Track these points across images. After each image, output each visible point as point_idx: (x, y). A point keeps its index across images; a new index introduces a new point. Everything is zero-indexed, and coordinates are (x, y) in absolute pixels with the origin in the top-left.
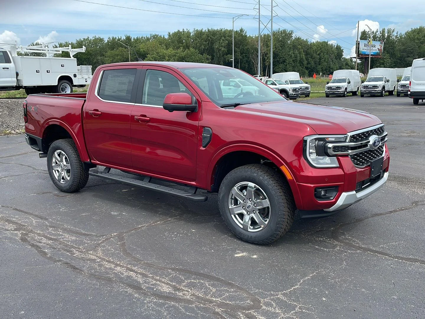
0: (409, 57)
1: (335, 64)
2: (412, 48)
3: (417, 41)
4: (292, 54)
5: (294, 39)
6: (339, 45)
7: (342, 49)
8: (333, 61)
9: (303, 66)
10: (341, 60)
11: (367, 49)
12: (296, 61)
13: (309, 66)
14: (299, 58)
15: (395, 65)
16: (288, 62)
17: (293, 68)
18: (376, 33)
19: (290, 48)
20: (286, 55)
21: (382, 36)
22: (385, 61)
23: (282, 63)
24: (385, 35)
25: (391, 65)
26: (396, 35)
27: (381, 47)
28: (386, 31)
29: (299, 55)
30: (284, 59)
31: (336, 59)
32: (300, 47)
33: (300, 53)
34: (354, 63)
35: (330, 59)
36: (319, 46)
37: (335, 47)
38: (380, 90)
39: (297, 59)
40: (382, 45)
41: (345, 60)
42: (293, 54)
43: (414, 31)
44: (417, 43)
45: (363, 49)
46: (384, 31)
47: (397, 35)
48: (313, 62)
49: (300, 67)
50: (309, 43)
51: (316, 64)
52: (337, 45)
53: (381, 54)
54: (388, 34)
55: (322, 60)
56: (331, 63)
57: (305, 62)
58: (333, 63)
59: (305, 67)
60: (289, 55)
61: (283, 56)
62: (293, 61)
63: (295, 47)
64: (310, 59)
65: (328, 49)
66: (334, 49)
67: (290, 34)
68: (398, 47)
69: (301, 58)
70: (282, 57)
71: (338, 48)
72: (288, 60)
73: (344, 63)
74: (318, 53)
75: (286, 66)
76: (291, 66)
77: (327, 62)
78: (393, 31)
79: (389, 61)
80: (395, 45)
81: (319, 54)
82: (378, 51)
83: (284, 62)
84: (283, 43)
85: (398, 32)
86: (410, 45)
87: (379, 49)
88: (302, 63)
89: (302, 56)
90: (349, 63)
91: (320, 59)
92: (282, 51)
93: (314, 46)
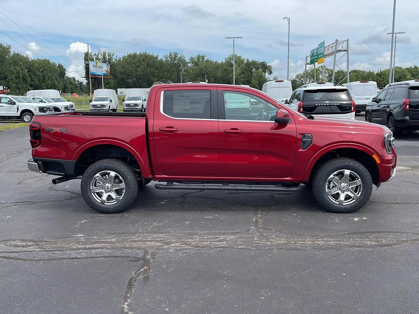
0: (129, 79)
1: (59, 82)
2: (131, 71)
3: (134, 65)
4: (13, 70)
5: (12, 54)
6: (61, 64)
7: (64, 68)
8: (57, 79)
9: (27, 83)
10: (64, 79)
11: (96, 70)
12: (19, 78)
13: (33, 83)
14: (21, 75)
15: (118, 85)
16: (11, 79)
17: (17, 85)
18: (98, 55)
19: (11, 64)
20: (7, 71)
21: (103, 58)
22: (109, 81)
23: (3, 79)
24: (106, 57)
25: (114, 85)
26: (115, 58)
27: (108, 69)
28: (107, 54)
29: (21, 71)
30: (5, 74)
31: (60, 78)
32: (21, 63)
33: (22, 70)
34: (77, 82)
35: (54, 77)
36: (41, 63)
37: (57, 65)
38: (140, 108)
39: (19, 76)
40: (108, 67)
41: (69, 79)
42: (15, 70)
43: (130, 56)
44: (134, 67)
45: (92, 70)
46: (105, 54)
47: (117, 59)
48: (36, 79)
49: (24, 84)
50: (30, 60)
51: (40, 81)
52: (59, 63)
53: (108, 75)
54: (109, 57)
55: (46, 77)
56: (56, 81)
57: (29, 79)
58: (58, 81)
59: (29, 84)
60: (10, 71)
61: (4, 71)
62: (16, 77)
63: (16, 63)
64: (33, 76)
65: (50, 68)
66: (56, 67)
67: (7, 49)
68: (119, 69)
69: (23, 74)
70: (2, 72)
71: (60, 67)
72: (9, 76)
73: (68, 82)
74: (41, 70)
75: (9, 82)
76: (14, 83)
77: (51, 80)
78: (113, 55)
79: (112, 82)
80: (116, 68)
81: (42, 72)
82: (105, 72)
83: (6, 78)
84: (3, 57)
85: (117, 56)
86: (128, 68)
87: (106, 70)
88: (26, 80)
89: (25, 73)
90: (73, 82)
91: (44, 76)
92: (2, 66)
93: (36, 63)
